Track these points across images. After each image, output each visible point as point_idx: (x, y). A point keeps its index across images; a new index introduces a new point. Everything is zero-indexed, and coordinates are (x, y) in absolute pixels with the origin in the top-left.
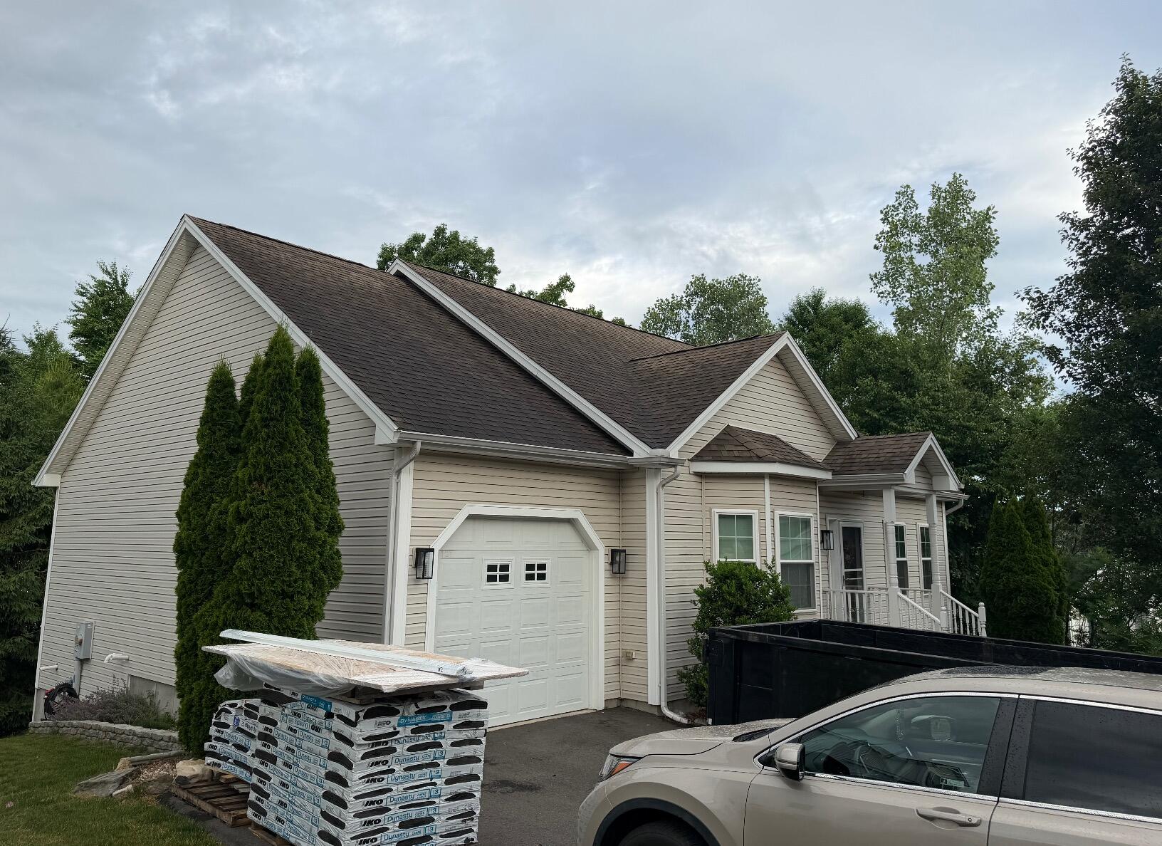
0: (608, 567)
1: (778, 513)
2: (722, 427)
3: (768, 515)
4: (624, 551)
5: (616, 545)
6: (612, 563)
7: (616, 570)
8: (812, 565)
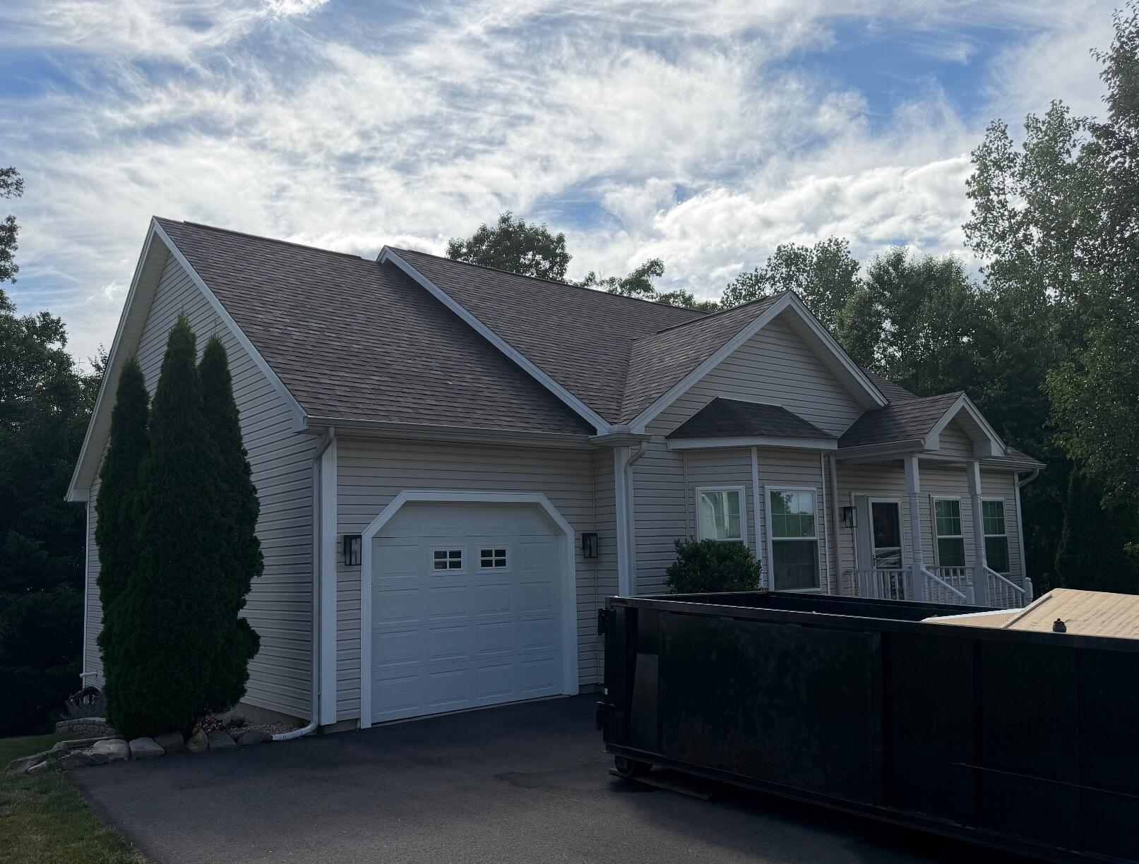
0: (581, 552)
1: (769, 488)
2: (709, 400)
3: (756, 491)
4: (595, 535)
5: (589, 529)
6: (584, 548)
7: (587, 554)
8: (816, 542)
